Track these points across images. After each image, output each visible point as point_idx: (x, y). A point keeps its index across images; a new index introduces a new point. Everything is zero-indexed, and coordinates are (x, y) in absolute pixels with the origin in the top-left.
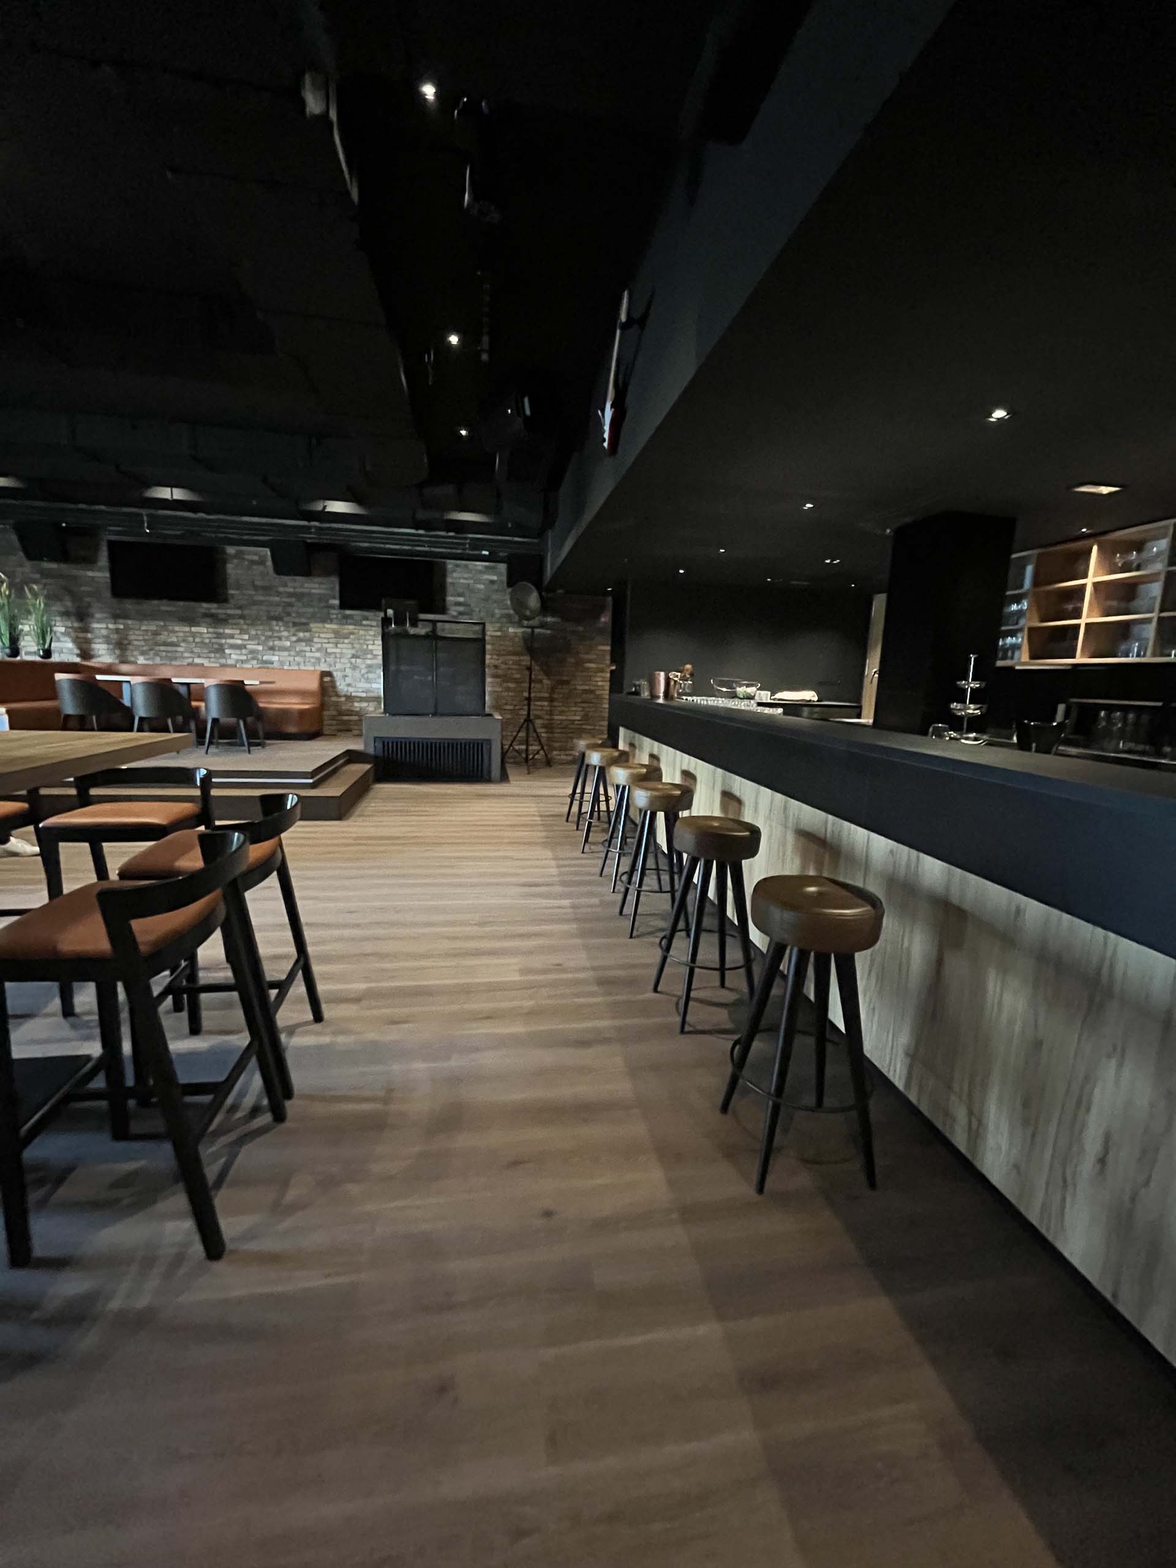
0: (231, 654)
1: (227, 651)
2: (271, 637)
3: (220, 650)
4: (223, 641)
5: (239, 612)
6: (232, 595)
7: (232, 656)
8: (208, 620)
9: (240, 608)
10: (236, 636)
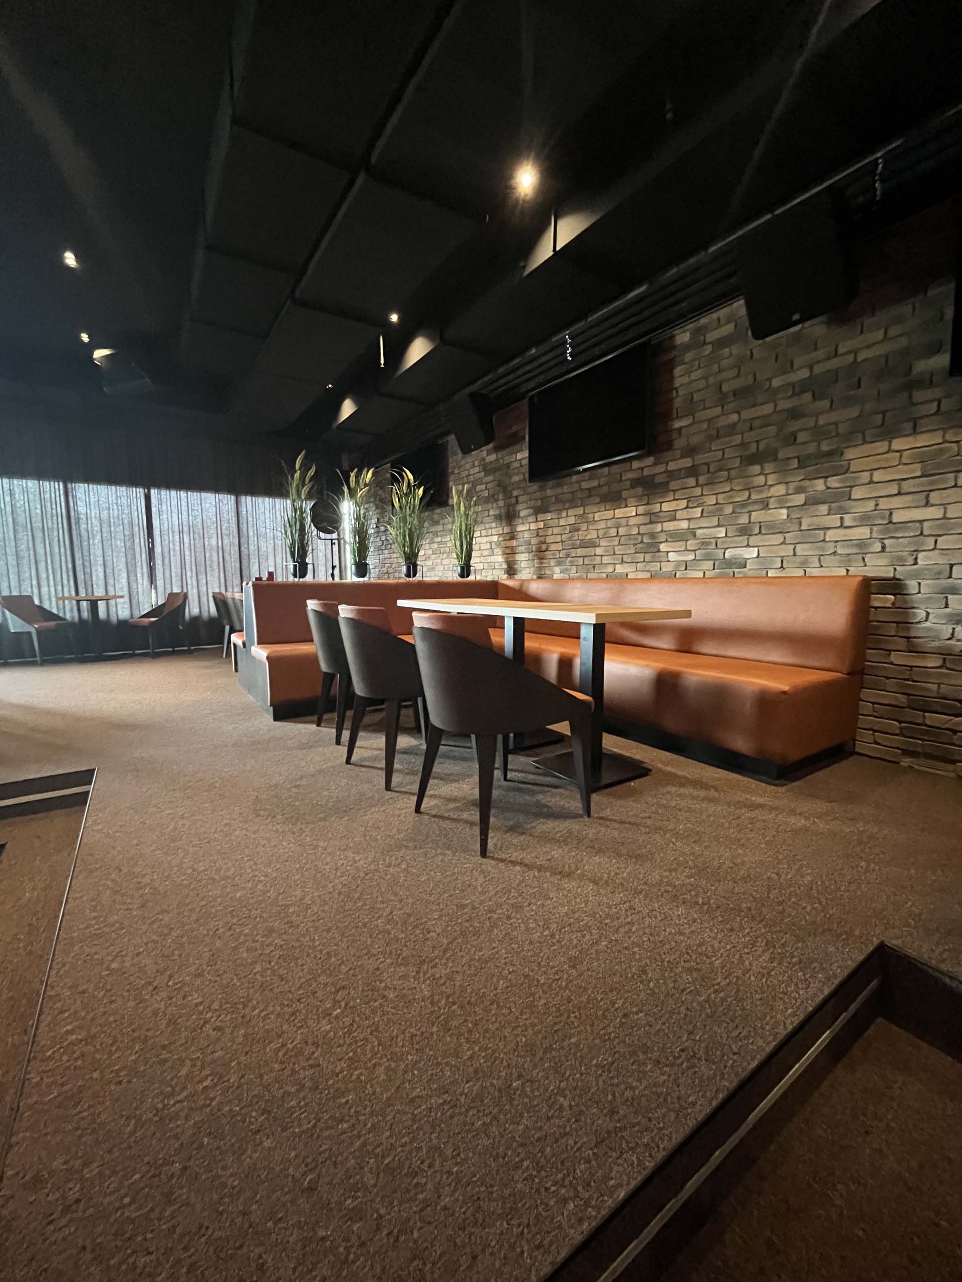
0: (668, 552)
1: (663, 547)
2: (743, 505)
3: (651, 547)
4: (658, 528)
5: (687, 462)
6: (680, 429)
7: (670, 554)
8: (639, 490)
9: (691, 451)
10: (679, 515)
